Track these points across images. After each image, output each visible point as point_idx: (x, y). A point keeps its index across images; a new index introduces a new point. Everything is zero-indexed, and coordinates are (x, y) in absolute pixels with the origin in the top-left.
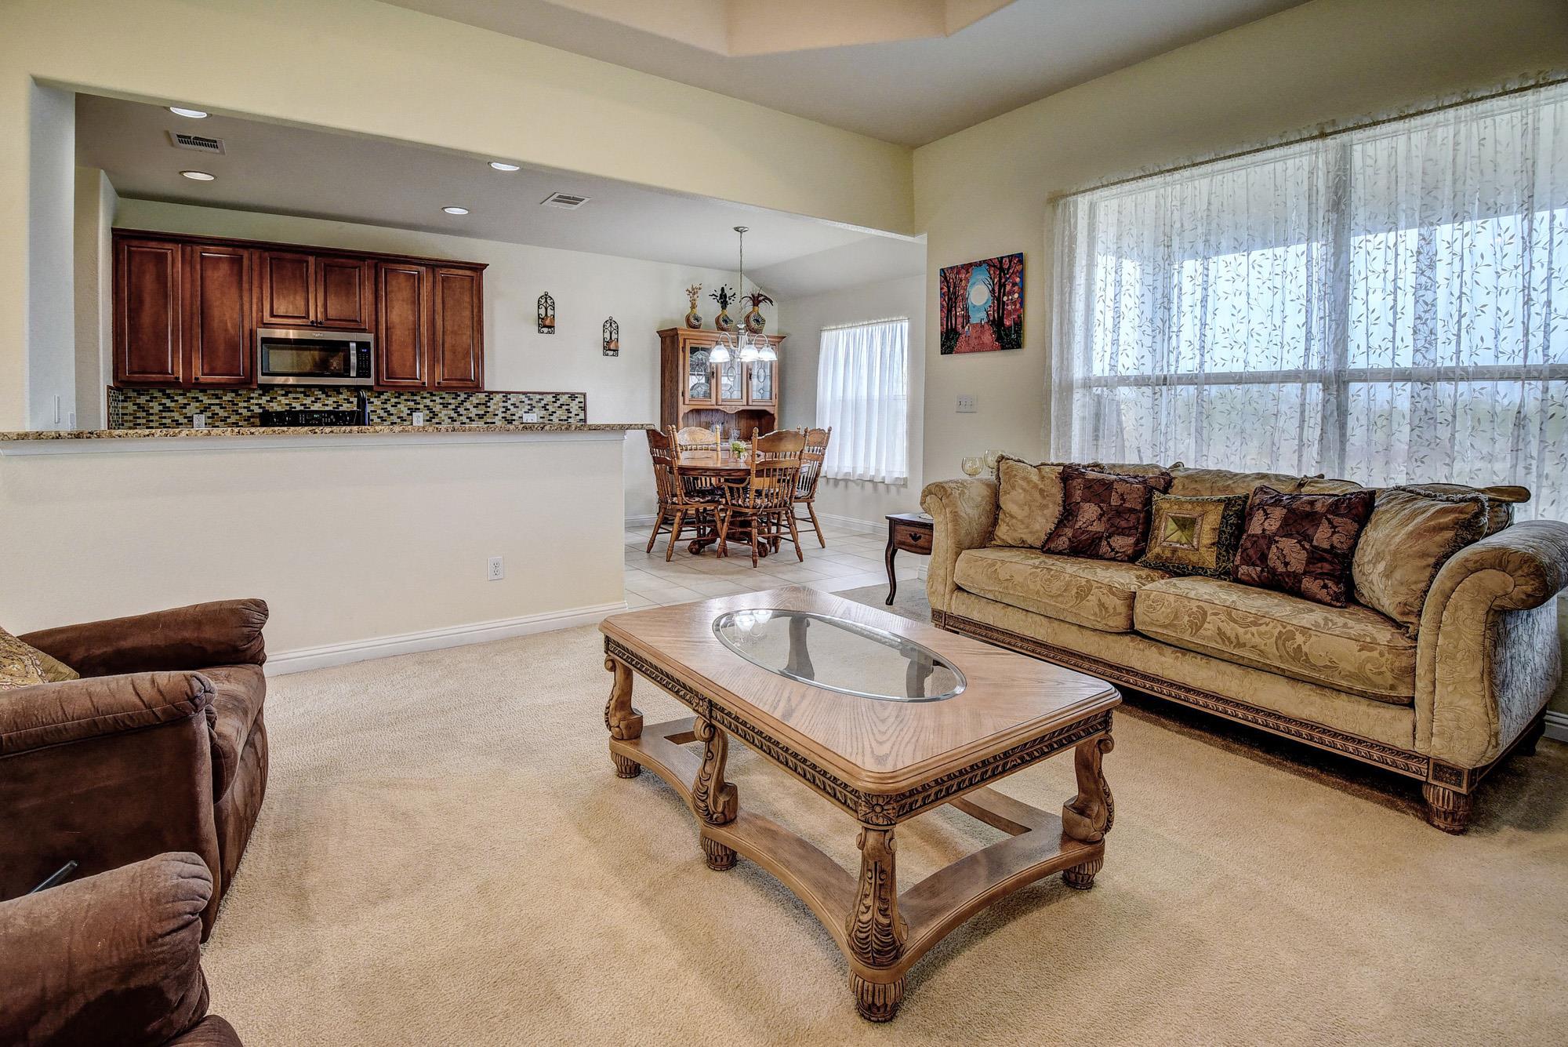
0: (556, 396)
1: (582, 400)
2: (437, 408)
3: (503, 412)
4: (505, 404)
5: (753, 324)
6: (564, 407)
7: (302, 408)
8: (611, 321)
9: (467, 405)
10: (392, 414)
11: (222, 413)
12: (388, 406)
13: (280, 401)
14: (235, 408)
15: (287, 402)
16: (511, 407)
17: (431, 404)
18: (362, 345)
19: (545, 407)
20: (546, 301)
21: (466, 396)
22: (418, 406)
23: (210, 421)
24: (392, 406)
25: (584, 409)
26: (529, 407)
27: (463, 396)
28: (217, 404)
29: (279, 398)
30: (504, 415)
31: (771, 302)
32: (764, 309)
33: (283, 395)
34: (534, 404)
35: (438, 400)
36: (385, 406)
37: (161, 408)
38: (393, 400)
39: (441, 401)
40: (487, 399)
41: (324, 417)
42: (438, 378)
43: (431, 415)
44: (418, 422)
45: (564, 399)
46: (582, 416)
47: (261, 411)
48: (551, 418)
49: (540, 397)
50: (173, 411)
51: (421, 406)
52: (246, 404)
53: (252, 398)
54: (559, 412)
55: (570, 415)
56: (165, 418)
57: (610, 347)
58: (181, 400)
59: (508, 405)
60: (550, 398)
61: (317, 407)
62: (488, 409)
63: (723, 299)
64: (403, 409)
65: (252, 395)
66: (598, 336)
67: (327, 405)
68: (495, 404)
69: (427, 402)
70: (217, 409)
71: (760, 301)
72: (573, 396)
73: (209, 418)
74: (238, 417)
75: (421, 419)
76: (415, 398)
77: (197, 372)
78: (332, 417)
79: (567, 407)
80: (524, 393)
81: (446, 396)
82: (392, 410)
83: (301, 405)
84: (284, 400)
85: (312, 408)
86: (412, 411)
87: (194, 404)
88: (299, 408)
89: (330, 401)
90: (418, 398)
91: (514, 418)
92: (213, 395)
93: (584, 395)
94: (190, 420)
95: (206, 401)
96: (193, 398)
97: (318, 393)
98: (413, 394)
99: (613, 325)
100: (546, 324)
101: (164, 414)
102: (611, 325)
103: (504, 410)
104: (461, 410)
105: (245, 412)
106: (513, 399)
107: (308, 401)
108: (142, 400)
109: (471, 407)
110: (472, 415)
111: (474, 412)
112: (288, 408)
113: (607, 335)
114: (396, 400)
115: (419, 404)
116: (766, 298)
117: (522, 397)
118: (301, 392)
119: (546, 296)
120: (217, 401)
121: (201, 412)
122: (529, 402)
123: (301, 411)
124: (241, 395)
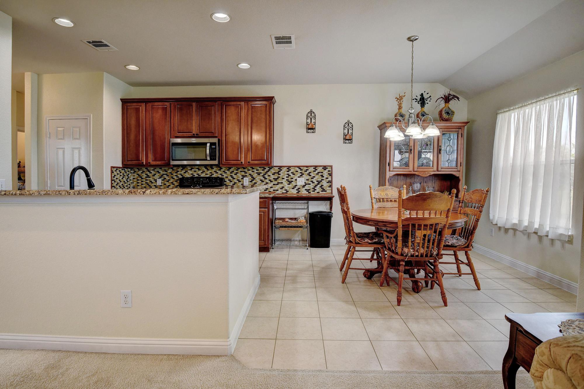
0: (315, 167)
1: (330, 170)
2: (255, 175)
3: (287, 177)
4: (288, 173)
5: (445, 116)
6: (320, 174)
7: (197, 176)
8: (348, 123)
9: (269, 173)
10: (234, 179)
11: (167, 178)
12: (233, 174)
13: (189, 173)
14: (172, 176)
15: (192, 173)
16: (291, 174)
17: (252, 173)
18: (212, 144)
19: (309, 174)
20: (311, 114)
21: (268, 169)
22: (246, 174)
23: (163, 182)
24: (235, 174)
25: (331, 175)
26: (301, 174)
27: (267, 169)
28: (166, 174)
29: (189, 171)
30: (287, 179)
31: (458, 98)
32: (453, 104)
33: (190, 170)
34: (303, 172)
35: (256, 171)
36: (232, 174)
37: (146, 176)
38: (235, 172)
39: (257, 172)
40: (279, 170)
41: (204, 180)
42: (249, 160)
43: (252, 179)
44: (246, 182)
45: (320, 169)
46: (330, 179)
47: (181, 177)
48: (312, 180)
49: (307, 168)
50: (150, 177)
51: (247, 174)
52: (176, 174)
53: (178, 171)
54: (317, 177)
55: (323, 178)
56: (147, 180)
57: (348, 139)
58: (153, 172)
59: (290, 173)
60: (311, 169)
61: (203, 175)
62: (280, 176)
63: (422, 101)
64: (240, 176)
65: (178, 170)
66: (340, 131)
67: (207, 174)
68: (283, 173)
69: (250, 172)
70: (165, 176)
71: (451, 99)
72: (325, 168)
73: (163, 180)
74: (173, 180)
75: (247, 181)
76: (245, 170)
77: (150, 160)
78: (208, 180)
79: (321, 174)
80: (298, 167)
81: (259, 169)
82: (235, 176)
83: (197, 174)
84: (190, 172)
85: (201, 176)
86: (244, 176)
87: (158, 174)
88: (196, 176)
89: (208, 172)
90: (246, 170)
91: (292, 180)
92: (164, 170)
93: (331, 167)
94: (156, 181)
95: (162, 173)
96: (157, 171)
97: (204, 169)
98: (244, 168)
99: (350, 125)
100: (311, 128)
101: (147, 179)
102: (348, 125)
103: (287, 176)
104: (266, 176)
105: (175, 177)
106: (292, 170)
107: (200, 172)
108: (140, 172)
109: (271, 174)
110: (272, 179)
111: (272, 177)
112: (192, 176)
113: (346, 131)
114: (237, 171)
115: (246, 173)
116: (454, 96)
117: (297, 169)
118: (197, 168)
119: (311, 112)
120: (166, 173)
121: (160, 178)
122: (301, 171)
123: (197, 177)
124: (174, 170)
